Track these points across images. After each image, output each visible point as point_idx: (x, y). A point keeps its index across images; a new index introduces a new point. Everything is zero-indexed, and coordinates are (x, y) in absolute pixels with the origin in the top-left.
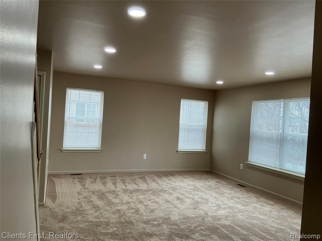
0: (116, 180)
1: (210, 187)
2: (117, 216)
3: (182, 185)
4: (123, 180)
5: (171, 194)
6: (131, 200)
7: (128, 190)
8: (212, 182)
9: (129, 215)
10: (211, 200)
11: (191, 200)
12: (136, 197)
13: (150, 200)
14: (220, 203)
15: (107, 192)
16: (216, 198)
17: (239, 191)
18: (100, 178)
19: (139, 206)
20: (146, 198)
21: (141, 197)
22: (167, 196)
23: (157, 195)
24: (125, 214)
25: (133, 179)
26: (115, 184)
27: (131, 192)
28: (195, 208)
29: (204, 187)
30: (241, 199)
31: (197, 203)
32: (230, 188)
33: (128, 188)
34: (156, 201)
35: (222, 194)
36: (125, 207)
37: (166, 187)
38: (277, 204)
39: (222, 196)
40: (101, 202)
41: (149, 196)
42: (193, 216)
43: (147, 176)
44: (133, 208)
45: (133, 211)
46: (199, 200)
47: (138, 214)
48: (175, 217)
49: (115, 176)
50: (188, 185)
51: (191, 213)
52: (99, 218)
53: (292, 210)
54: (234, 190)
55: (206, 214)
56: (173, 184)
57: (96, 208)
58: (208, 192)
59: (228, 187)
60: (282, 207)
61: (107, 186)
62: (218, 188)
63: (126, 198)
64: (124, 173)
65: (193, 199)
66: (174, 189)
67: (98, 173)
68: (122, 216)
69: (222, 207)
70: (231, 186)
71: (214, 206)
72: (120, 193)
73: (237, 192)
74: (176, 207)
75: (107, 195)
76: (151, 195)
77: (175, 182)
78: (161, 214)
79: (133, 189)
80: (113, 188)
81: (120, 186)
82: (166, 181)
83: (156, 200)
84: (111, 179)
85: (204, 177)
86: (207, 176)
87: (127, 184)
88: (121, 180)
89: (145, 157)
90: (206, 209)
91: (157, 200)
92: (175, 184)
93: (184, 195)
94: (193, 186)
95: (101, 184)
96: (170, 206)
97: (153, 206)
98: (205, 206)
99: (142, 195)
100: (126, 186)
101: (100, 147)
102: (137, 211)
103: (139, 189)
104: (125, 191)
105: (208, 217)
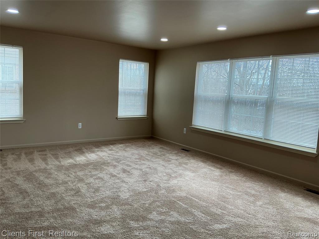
0: (46, 155)
1: (155, 154)
2: (53, 201)
3: (126, 154)
4: (55, 154)
5: (115, 166)
6: (68, 179)
7: (63, 166)
8: (156, 149)
9: (68, 198)
10: (160, 169)
11: (139, 171)
12: (73, 174)
13: (91, 176)
14: (170, 171)
15: (36, 171)
16: (164, 166)
17: (184, 156)
18: (26, 154)
19: (79, 185)
20: (87, 175)
21: (80, 174)
22: (111, 170)
23: (99, 169)
24: (63, 198)
25: (68, 153)
26: (45, 160)
27: (68, 169)
28: (145, 181)
29: (149, 155)
30: (189, 165)
31: (146, 174)
32: (175, 154)
33: (62, 163)
34: (99, 177)
35: (169, 161)
36: (62, 189)
37: (108, 158)
39: (170, 163)
40: (30, 185)
41: (90, 172)
42: (145, 190)
43: (83, 148)
44: (72, 190)
45: (73, 193)
46: (147, 170)
47: (79, 196)
48: (125, 195)
49: (45, 150)
50: (133, 154)
51: (141, 188)
52: (28, 207)
54: (180, 156)
55: (158, 185)
56: (115, 154)
57: (23, 193)
58: (154, 160)
59: (173, 153)
61: (35, 164)
62: (164, 155)
63: (61, 177)
64: (56, 145)
65: (141, 170)
66: (118, 160)
67: (23, 148)
68: (60, 200)
69: (173, 175)
70: (176, 152)
71: (164, 176)
72: (53, 171)
73: (182, 158)
74: (123, 181)
75: (37, 175)
76: (93, 171)
77: (117, 152)
78: (108, 193)
79: (68, 165)
80: (43, 165)
81: (52, 163)
82: (106, 152)
83: (99, 175)
84: (39, 155)
85: (147, 144)
86: (150, 143)
87: (61, 160)
88: (52, 155)
90: (156, 180)
91: (101, 175)
92: (118, 154)
93: (130, 166)
94: (138, 154)
95: (27, 161)
96: (117, 181)
97: (97, 183)
98: (155, 177)
99: (81, 171)
100: (60, 162)
101: (22, 116)
102: (77, 192)
103: (76, 163)
104: (60, 168)
105: (161, 190)
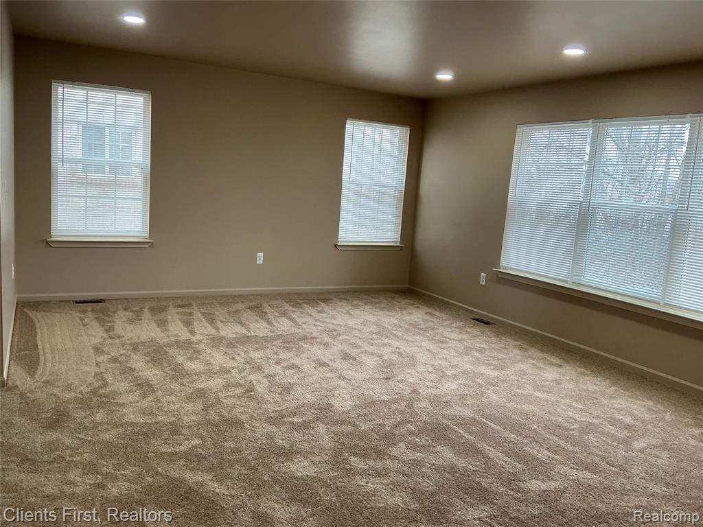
0: (190, 314)
1: (414, 325)
2: (199, 405)
3: (351, 323)
4: (209, 314)
5: (326, 345)
6: (232, 363)
7: (222, 338)
8: (417, 315)
9: (227, 401)
10: (421, 357)
11: (376, 358)
12: (243, 355)
13: (278, 363)
14: (443, 363)
15: (169, 345)
16: (430, 351)
17: (478, 333)
18: (152, 310)
19: (252, 377)
20: (269, 358)
21: (256, 355)
22: (318, 352)
23: (294, 349)
24: (218, 400)
25: (234, 312)
26: (188, 324)
27: (231, 344)
28: (387, 379)
29: (401, 327)
30: (487, 352)
31: (389, 365)
32: (458, 328)
33: (223, 333)
34: (293, 364)
35: (443, 342)
36: (218, 382)
37: (314, 328)
38: (568, 362)
39: (444, 346)
40: (157, 372)
41: (276, 353)
42: (386, 398)
43: (265, 305)
44: (238, 385)
45: (239, 391)
46: (394, 357)
47: (251, 398)
48: (343, 403)
49: (189, 305)
50: (365, 323)
51: (378, 392)
52: (151, 413)
53: (604, 376)
54: (468, 333)
55: (415, 391)
56: (328, 320)
57: (145, 387)
58: (411, 339)
59: (454, 325)
60: (580, 370)
61: (168, 331)
62: (433, 329)
63: (219, 359)
64: (213, 296)
65: (381, 356)
66: (333, 334)
67: (145, 299)
68: (213, 405)
69: (449, 373)
70: (460, 324)
71: (429, 372)
72: (202, 346)
73: (474, 337)
74: (342, 377)
75: (171, 352)
76: (281, 351)
77: (333, 317)
78: (310, 397)
79: (234, 336)
80: (184, 335)
81: (202, 329)
82: (311, 316)
83: (292, 361)
84: (178, 313)
85: (397, 304)
86: (404, 302)
87: (220, 325)
88: (204, 314)
89: (260, 260)
90: (411, 380)
91: (296, 361)
92: (335, 322)
93: (358, 347)
94: (378, 324)
95: (153, 324)
96: (329, 375)
97: (289, 377)
98: (409, 373)
99: (257, 349)
100: (217, 329)
101: (147, 234)
102: (249, 391)
103: (249, 334)
104: (216, 342)
105: (419, 400)
